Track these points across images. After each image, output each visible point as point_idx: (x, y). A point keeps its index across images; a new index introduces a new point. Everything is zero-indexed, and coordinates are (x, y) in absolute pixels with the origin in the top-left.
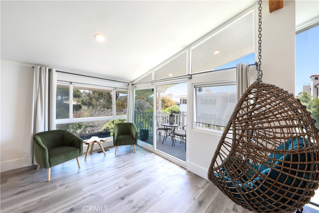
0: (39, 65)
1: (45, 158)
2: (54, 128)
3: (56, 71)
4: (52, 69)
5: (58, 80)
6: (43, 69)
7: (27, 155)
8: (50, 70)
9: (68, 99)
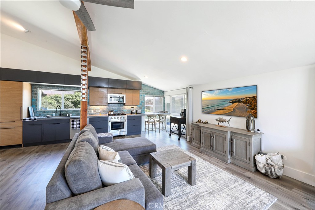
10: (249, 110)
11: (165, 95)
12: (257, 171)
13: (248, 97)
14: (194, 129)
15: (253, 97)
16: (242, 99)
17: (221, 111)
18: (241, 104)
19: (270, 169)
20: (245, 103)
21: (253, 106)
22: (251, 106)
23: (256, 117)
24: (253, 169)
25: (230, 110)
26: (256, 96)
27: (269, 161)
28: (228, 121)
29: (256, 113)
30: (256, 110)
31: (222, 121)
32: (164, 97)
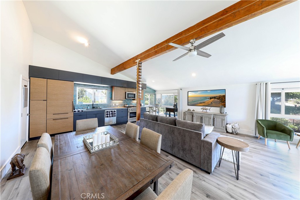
0: (259, 82)
1: (264, 132)
2: (269, 118)
3: (271, 83)
4: (268, 83)
5: (272, 89)
6: (262, 84)
7: (252, 130)
8: (266, 84)
9: (280, 100)
10: (221, 103)
11: (156, 93)
12: (227, 132)
13: (220, 96)
14: (187, 115)
15: (223, 96)
16: (216, 96)
17: (202, 104)
18: (215, 99)
19: (235, 130)
20: (218, 99)
21: (223, 101)
22: (222, 101)
23: (225, 107)
24: (226, 131)
25: (209, 103)
26: (225, 95)
27: (233, 127)
28: (209, 109)
29: (225, 104)
30: (225, 103)
31: (205, 109)
32: (155, 95)
